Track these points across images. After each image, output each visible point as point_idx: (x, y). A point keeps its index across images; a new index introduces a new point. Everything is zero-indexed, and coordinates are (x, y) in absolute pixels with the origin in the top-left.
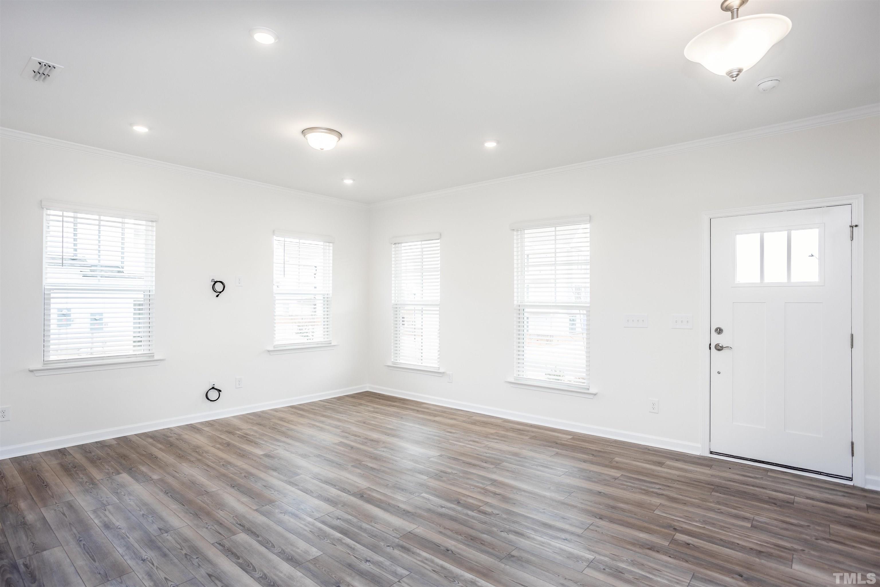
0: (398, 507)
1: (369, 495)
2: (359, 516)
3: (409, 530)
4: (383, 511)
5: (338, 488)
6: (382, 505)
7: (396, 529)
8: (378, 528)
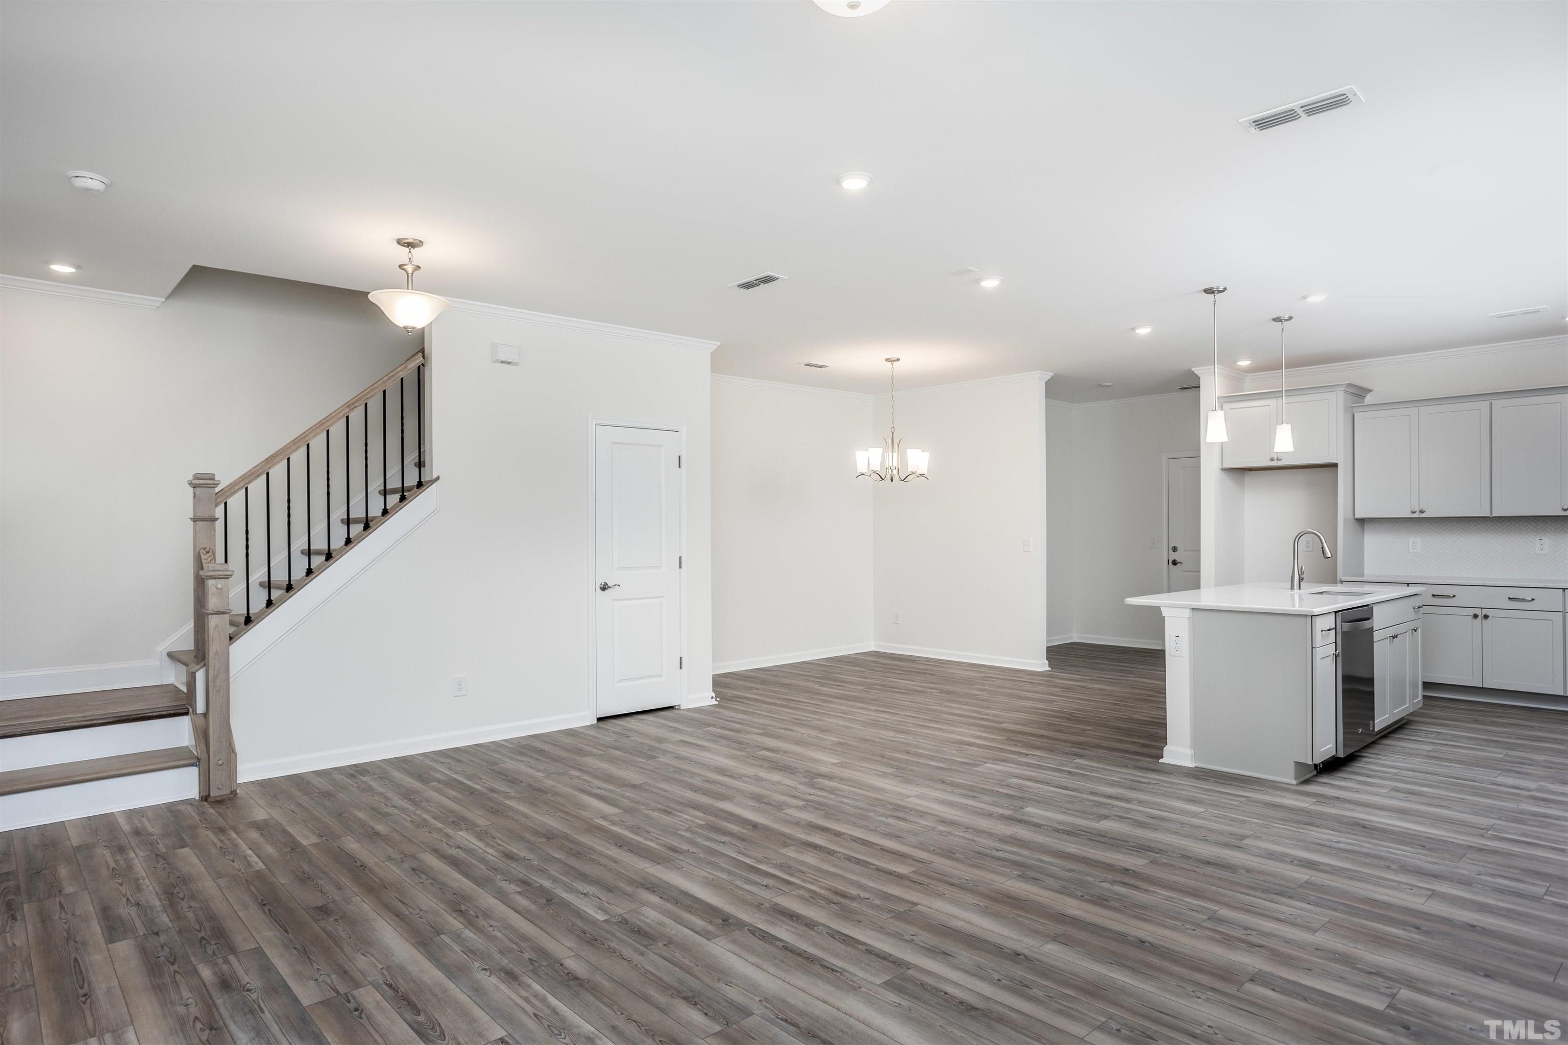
0: (661, 897)
1: (711, 922)
2: (732, 888)
3: (659, 867)
4: (691, 893)
5: (777, 943)
6: (689, 902)
7: (678, 868)
8: (704, 872)
